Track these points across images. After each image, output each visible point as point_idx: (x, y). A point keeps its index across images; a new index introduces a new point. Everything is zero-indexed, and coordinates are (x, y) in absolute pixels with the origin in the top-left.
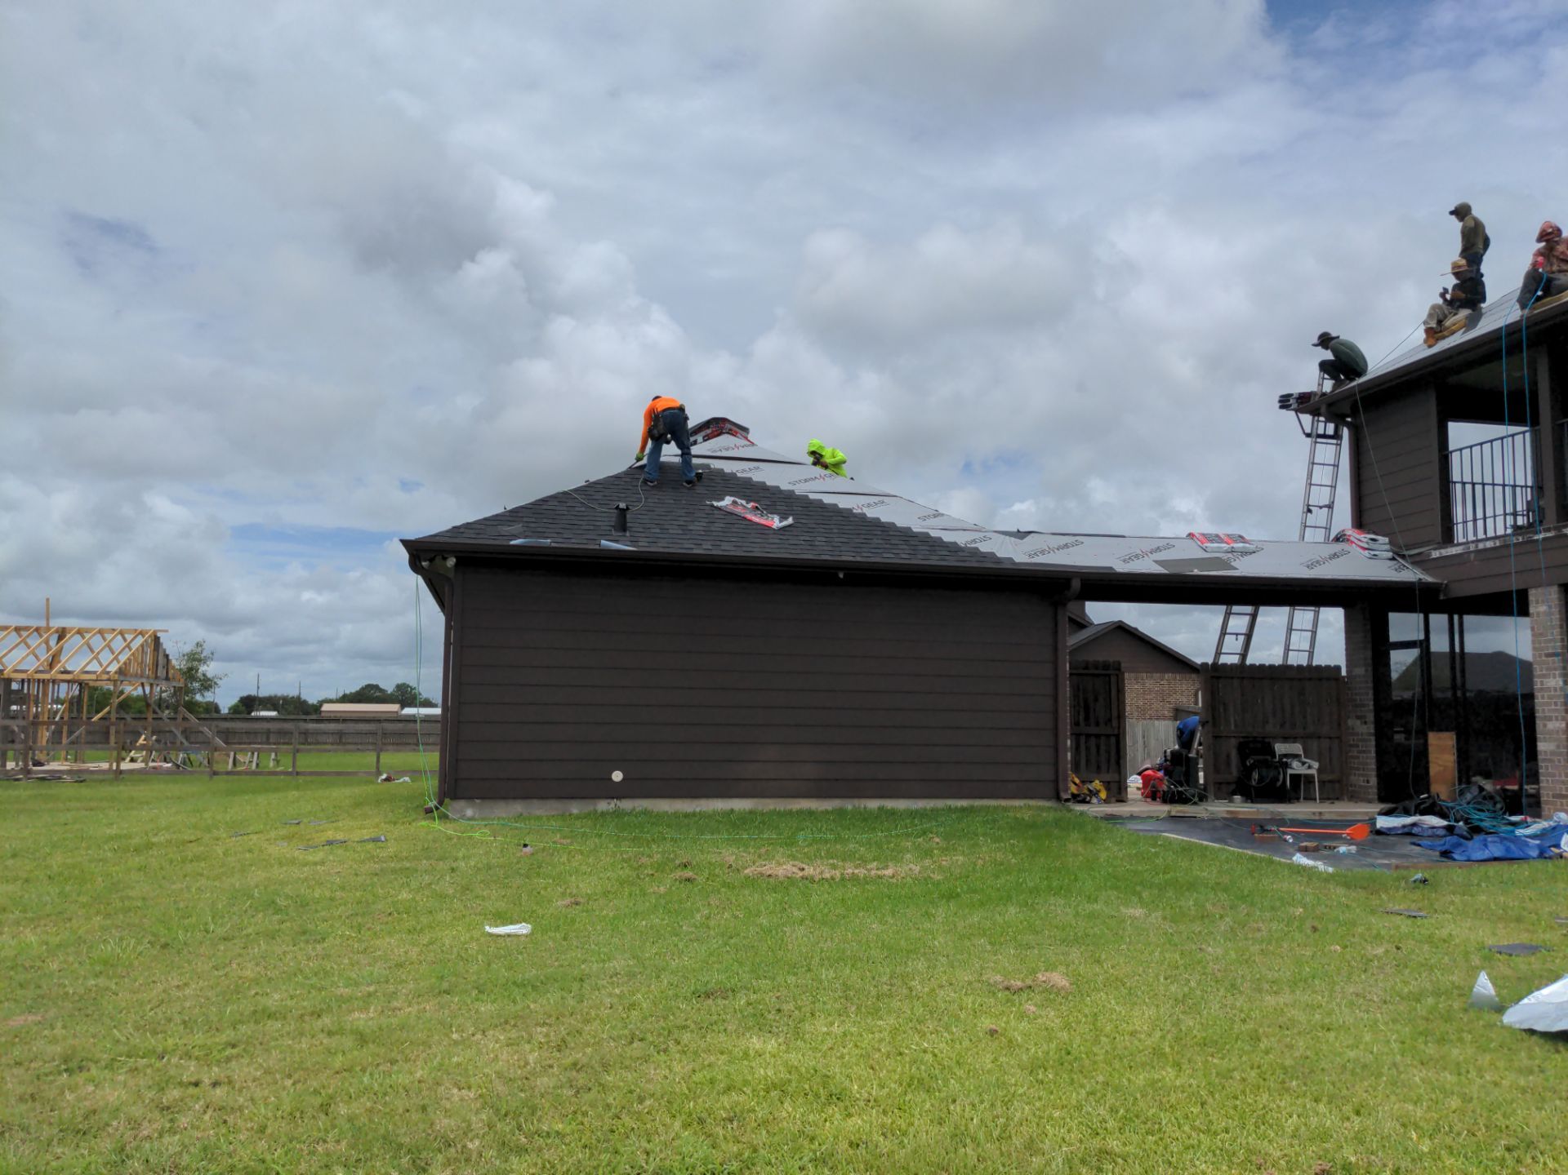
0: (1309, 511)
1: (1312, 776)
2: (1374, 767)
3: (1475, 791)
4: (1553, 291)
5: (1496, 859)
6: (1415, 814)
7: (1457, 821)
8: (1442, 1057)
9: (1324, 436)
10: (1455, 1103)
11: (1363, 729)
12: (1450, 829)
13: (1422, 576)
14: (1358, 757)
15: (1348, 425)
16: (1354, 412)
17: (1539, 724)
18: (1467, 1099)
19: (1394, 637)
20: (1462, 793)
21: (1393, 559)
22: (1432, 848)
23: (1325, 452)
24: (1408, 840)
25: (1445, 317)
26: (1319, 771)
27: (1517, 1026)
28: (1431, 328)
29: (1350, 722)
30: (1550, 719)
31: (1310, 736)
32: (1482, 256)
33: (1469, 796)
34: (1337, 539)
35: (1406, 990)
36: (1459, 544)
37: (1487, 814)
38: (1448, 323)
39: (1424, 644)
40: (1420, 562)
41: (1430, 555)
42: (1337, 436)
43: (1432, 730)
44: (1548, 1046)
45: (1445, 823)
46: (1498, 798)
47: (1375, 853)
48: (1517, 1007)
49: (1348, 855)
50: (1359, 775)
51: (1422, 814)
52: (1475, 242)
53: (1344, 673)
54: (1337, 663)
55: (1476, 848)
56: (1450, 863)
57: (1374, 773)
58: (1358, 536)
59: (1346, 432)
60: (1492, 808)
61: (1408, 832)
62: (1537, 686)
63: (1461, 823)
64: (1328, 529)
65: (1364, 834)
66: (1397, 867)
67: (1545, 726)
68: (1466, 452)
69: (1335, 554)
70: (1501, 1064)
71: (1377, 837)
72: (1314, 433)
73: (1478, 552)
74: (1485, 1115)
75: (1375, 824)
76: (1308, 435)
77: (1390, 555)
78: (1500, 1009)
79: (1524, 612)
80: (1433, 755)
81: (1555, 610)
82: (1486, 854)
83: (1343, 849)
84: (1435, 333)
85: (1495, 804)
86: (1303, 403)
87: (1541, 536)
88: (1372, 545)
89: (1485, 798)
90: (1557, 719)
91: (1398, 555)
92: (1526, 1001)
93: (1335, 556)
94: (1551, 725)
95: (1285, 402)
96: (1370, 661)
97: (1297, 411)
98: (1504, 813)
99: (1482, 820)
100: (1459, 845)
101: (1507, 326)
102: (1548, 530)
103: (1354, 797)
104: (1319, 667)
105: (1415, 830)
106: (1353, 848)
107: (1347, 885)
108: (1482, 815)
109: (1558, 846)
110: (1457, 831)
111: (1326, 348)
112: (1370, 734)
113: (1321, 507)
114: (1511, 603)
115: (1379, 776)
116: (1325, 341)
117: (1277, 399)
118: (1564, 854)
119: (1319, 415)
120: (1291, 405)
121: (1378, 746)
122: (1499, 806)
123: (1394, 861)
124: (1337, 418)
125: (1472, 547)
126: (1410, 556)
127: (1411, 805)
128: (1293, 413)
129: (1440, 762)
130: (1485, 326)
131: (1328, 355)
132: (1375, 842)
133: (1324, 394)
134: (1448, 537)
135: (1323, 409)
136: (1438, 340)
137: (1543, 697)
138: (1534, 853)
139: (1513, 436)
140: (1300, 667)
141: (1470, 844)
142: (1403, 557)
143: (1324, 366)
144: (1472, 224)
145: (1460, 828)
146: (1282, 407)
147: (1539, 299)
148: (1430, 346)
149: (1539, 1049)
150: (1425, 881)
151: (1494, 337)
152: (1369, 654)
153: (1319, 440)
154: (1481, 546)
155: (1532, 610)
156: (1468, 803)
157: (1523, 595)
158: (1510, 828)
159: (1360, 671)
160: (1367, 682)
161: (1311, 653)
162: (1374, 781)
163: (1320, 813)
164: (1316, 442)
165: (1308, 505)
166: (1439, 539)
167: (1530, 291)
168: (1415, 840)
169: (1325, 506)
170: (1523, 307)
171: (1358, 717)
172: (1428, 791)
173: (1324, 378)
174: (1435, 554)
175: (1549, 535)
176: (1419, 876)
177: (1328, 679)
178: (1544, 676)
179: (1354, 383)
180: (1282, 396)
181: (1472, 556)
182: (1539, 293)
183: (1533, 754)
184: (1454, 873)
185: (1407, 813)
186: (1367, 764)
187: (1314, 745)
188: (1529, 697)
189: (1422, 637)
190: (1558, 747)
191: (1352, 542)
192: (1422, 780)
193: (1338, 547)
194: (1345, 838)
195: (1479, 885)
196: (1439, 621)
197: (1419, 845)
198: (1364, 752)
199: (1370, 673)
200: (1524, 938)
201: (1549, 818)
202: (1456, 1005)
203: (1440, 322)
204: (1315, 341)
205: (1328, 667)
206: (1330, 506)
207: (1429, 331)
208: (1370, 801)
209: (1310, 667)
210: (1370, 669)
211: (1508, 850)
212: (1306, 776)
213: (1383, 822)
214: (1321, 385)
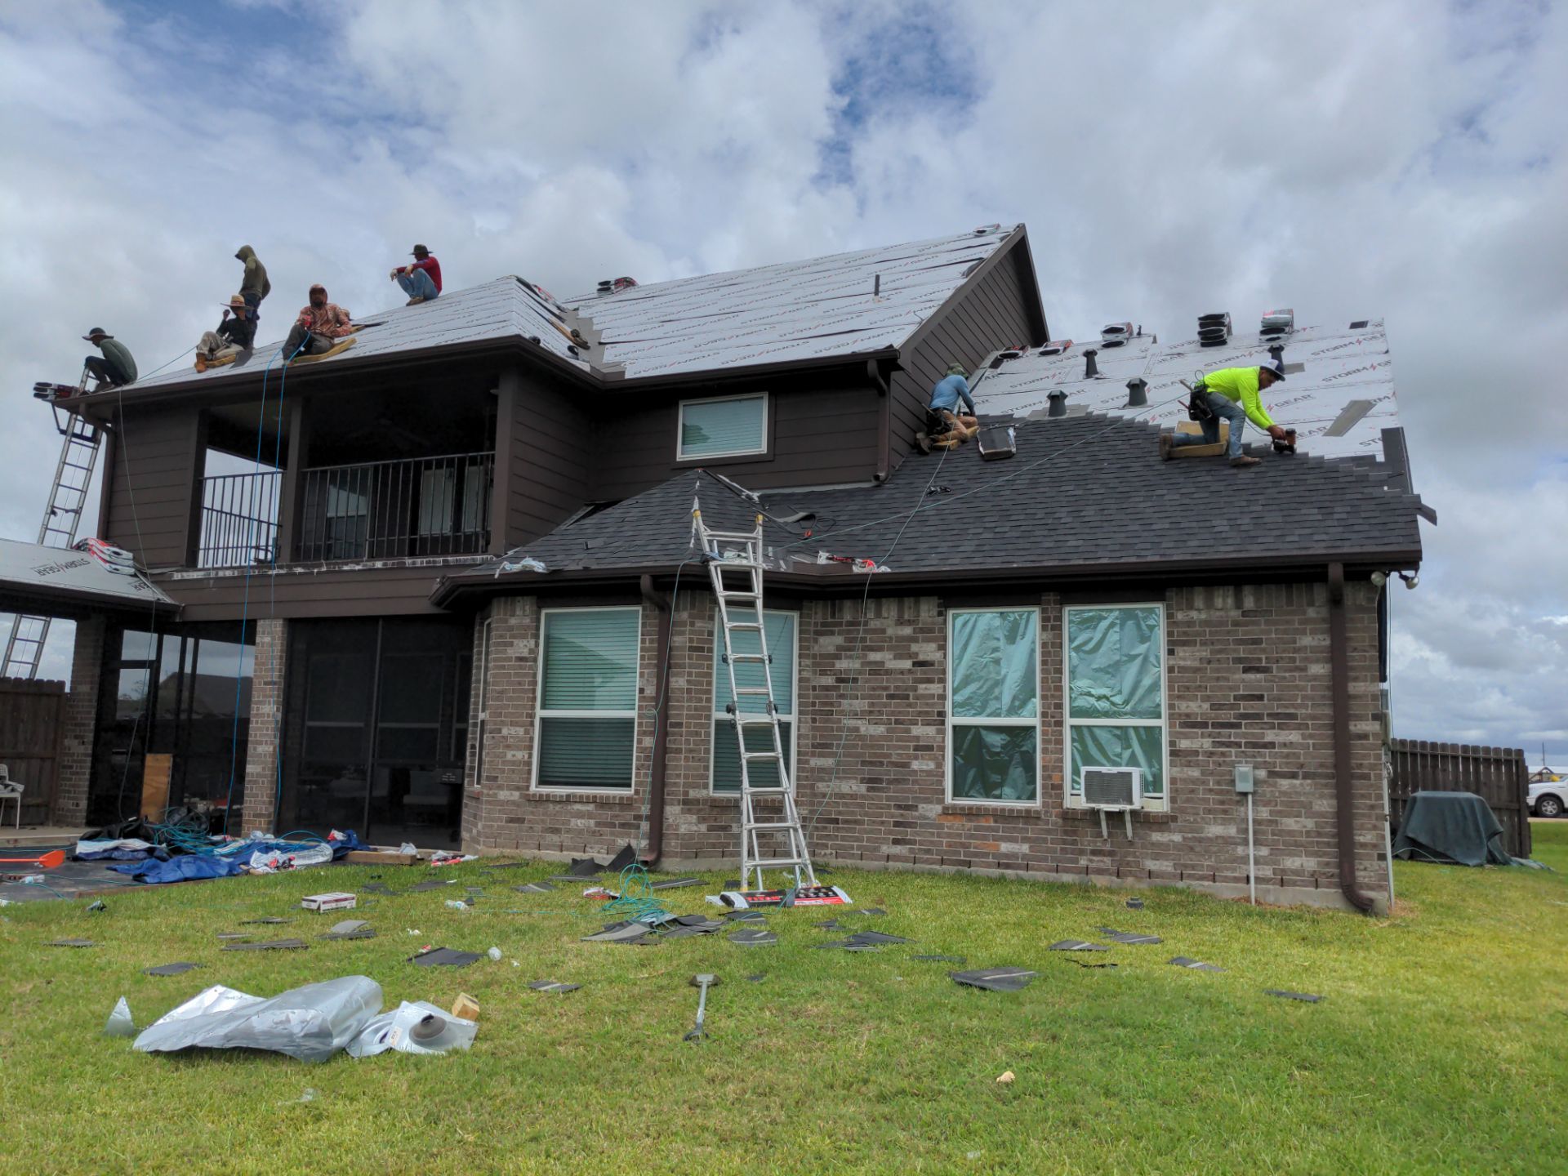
0: (53, 513)
1: (14, 800)
2: (86, 789)
3: (184, 811)
4: (313, 350)
5: (186, 880)
6: (119, 838)
7: (160, 843)
8: (56, 1097)
9: (81, 437)
10: (54, 1144)
11: (79, 750)
12: (150, 852)
13: (161, 597)
14: (71, 779)
15: (107, 430)
16: (115, 420)
17: (250, 746)
18: (67, 1138)
19: (127, 654)
20: (171, 813)
21: (135, 576)
22: (126, 872)
23: (80, 453)
24: (105, 865)
25: (218, 347)
26: (24, 794)
27: (145, 1050)
28: (203, 354)
29: (67, 742)
30: (260, 743)
31: (20, 757)
32: (260, 299)
33: (177, 817)
34: (78, 547)
35: (41, 1027)
36: (200, 570)
37: (190, 834)
38: (220, 353)
39: (154, 666)
40: (159, 581)
41: (172, 575)
42: (94, 439)
43: (150, 751)
44: (170, 1065)
45: (147, 845)
46: (204, 819)
47: (63, 882)
48: (152, 1028)
49: (35, 885)
50: (69, 798)
51: (127, 836)
52: (255, 285)
53: (67, 690)
54: (61, 679)
55: (169, 871)
56: (141, 886)
57: (85, 796)
58: (101, 547)
59: (104, 437)
60: (196, 828)
61: (107, 857)
62: (253, 712)
63: (164, 845)
64: (72, 535)
65: (57, 859)
66: (81, 895)
67: (255, 749)
68: (220, 482)
69: (73, 563)
70: (114, 1094)
71: (73, 864)
72: (70, 431)
73: (217, 579)
74: (82, 1150)
75: (75, 849)
76: (63, 432)
77: (132, 571)
78: (133, 1034)
79: (251, 640)
80: (148, 778)
81: (278, 642)
82: (179, 875)
83: (29, 879)
84: (206, 358)
85: (200, 825)
86: (62, 397)
87: (275, 572)
88: (114, 559)
89: (192, 819)
90: (266, 743)
91: (140, 572)
92: (161, 1021)
93: (72, 564)
94: (260, 749)
95: (41, 390)
96: (97, 679)
97: (54, 404)
98: (208, 833)
99: (185, 841)
100: (155, 867)
101: (270, 371)
102: (280, 567)
103: (60, 822)
104: (40, 682)
105: (115, 854)
106: (41, 877)
107: (17, 920)
108: (187, 836)
109: (247, 863)
110: (157, 853)
111: (97, 345)
112: (86, 755)
113: (67, 511)
114: (240, 631)
115: (89, 799)
116: (97, 337)
117: (33, 385)
118: (252, 871)
119: (78, 413)
120: (47, 396)
121: (93, 767)
122: (203, 826)
123: (82, 888)
124: (98, 421)
125: (213, 574)
126: (152, 575)
127: (116, 828)
128: (49, 405)
129: (154, 784)
130: (252, 366)
131: (98, 353)
132: (69, 869)
133: (85, 393)
134: (191, 562)
135: (82, 407)
136: (208, 367)
137: (257, 722)
138: (224, 871)
139: (263, 474)
140: (18, 681)
141: (164, 865)
142: (145, 575)
143: (91, 363)
144: (253, 266)
145: (161, 850)
146: (36, 395)
147: (300, 354)
148: (199, 372)
149: (159, 1069)
150: (102, 908)
151: (256, 378)
152: (97, 671)
153: (74, 439)
154: (221, 574)
155: (258, 640)
156: (175, 825)
157: (252, 625)
158: (209, 848)
159: (85, 688)
160: (90, 701)
161: (35, 666)
162: (84, 804)
163: (16, 841)
164: (70, 441)
165: (53, 507)
166: (184, 563)
167: (294, 345)
168: (113, 865)
169: (73, 511)
170: (286, 357)
171: (76, 737)
172: (137, 812)
173: (88, 376)
174: (177, 576)
175: (281, 572)
176: (98, 903)
177: (48, 695)
178: (260, 703)
179: (119, 389)
180: (38, 384)
181: (212, 582)
182: (302, 349)
183: (241, 776)
184: (140, 896)
185: (111, 837)
186: (79, 786)
187: (22, 766)
188: (245, 723)
189: (153, 657)
190: (264, 769)
191: (94, 553)
192: (134, 803)
193: (77, 556)
194: (37, 867)
195: (157, 907)
196: (172, 642)
197: (115, 870)
198: (77, 773)
199: (96, 691)
200: (182, 957)
201: (247, 836)
202: (89, 1036)
203: (211, 350)
204: (87, 334)
205: (50, 682)
206: (78, 512)
207: (199, 355)
208: (76, 826)
209: (30, 681)
210: (97, 686)
211: (199, 869)
212: (7, 800)
213: (83, 848)
214: (83, 382)
